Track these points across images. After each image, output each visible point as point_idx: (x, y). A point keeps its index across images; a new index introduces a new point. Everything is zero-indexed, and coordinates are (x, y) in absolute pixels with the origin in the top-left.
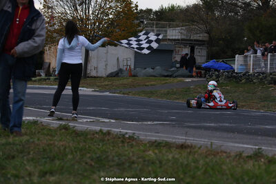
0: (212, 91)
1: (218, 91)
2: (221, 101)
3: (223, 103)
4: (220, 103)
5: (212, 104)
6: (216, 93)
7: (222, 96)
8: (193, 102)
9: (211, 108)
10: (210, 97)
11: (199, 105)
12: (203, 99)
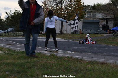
0: (87, 38)
1: (90, 38)
2: (90, 41)
3: (91, 42)
4: (90, 42)
5: (87, 42)
6: (89, 39)
7: (91, 39)
8: (81, 41)
9: (87, 44)
10: (87, 40)
11: (83, 43)
12: (84, 41)
